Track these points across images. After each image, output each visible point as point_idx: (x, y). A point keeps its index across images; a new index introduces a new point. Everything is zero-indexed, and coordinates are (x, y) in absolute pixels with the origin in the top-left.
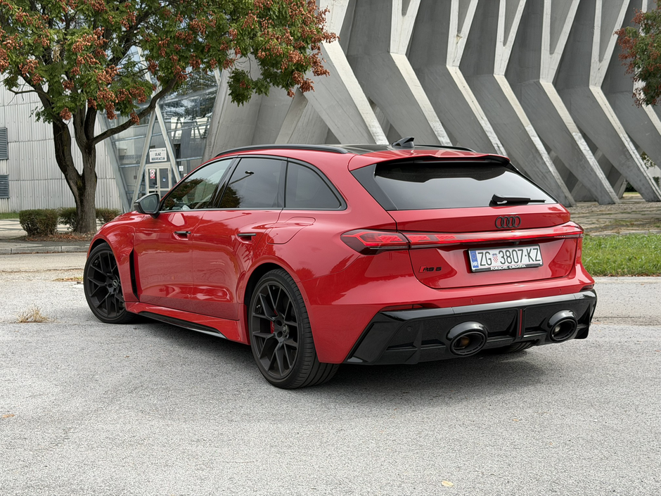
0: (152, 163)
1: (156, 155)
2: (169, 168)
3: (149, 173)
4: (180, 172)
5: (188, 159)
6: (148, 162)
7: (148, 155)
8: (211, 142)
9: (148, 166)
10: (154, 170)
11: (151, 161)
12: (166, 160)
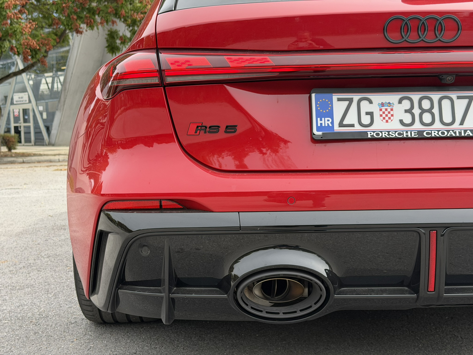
0: (16, 104)
1: (19, 98)
2: (31, 109)
3: (14, 112)
4: (39, 111)
5: (47, 101)
6: (12, 103)
7: (12, 99)
8: (66, 88)
9: (12, 107)
10: (18, 110)
11: (15, 103)
12: (27, 102)
